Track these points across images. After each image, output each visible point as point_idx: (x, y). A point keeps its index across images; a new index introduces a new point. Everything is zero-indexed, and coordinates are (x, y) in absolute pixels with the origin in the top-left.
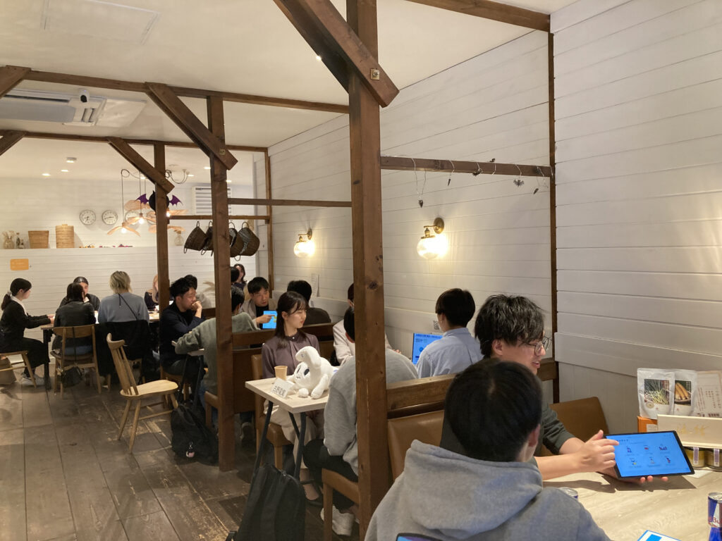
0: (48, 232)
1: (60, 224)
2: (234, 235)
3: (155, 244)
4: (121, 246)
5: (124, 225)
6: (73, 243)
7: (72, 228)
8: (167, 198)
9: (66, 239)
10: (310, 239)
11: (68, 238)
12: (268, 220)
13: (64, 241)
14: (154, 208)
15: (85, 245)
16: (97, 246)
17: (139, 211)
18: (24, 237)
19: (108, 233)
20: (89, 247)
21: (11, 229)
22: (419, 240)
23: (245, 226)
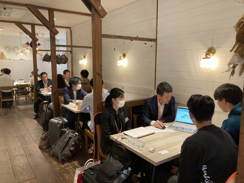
2: (59, 57)
3: (32, 59)
4: (21, 59)
5: (21, 52)
6: (3, 58)
7: (3, 52)
8: (36, 43)
10: (84, 59)
11: (1, 56)
12: (71, 52)
14: (32, 47)
16: (12, 59)
17: (27, 48)
19: (16, 55)
20: (9, 59)
22: (118, 61)
23: (63, 54)
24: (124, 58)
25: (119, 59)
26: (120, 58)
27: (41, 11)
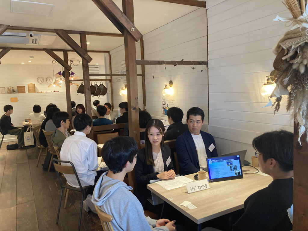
0: (25, 86)
1: (29, 83)
2: (97, 87)
4: (55, 91)
5: (54, 83)
6: (35, 91)
7: (34, 85)
8: (69, 73)
9: (32, 89)
11: (33, 89)
12: (111, 81)
13: (31, 90)
14: (65, 77)
15: (40, 91)
16: (45, 92)
17: (60, 78)
18: (15, 89)
19: (48, 87)
21: (10, 86)
22: (163, 90)
23: (101, 83)
24: (170, 86)
25: (165, 88)
26: (166, 86)
27: (71, 36)
